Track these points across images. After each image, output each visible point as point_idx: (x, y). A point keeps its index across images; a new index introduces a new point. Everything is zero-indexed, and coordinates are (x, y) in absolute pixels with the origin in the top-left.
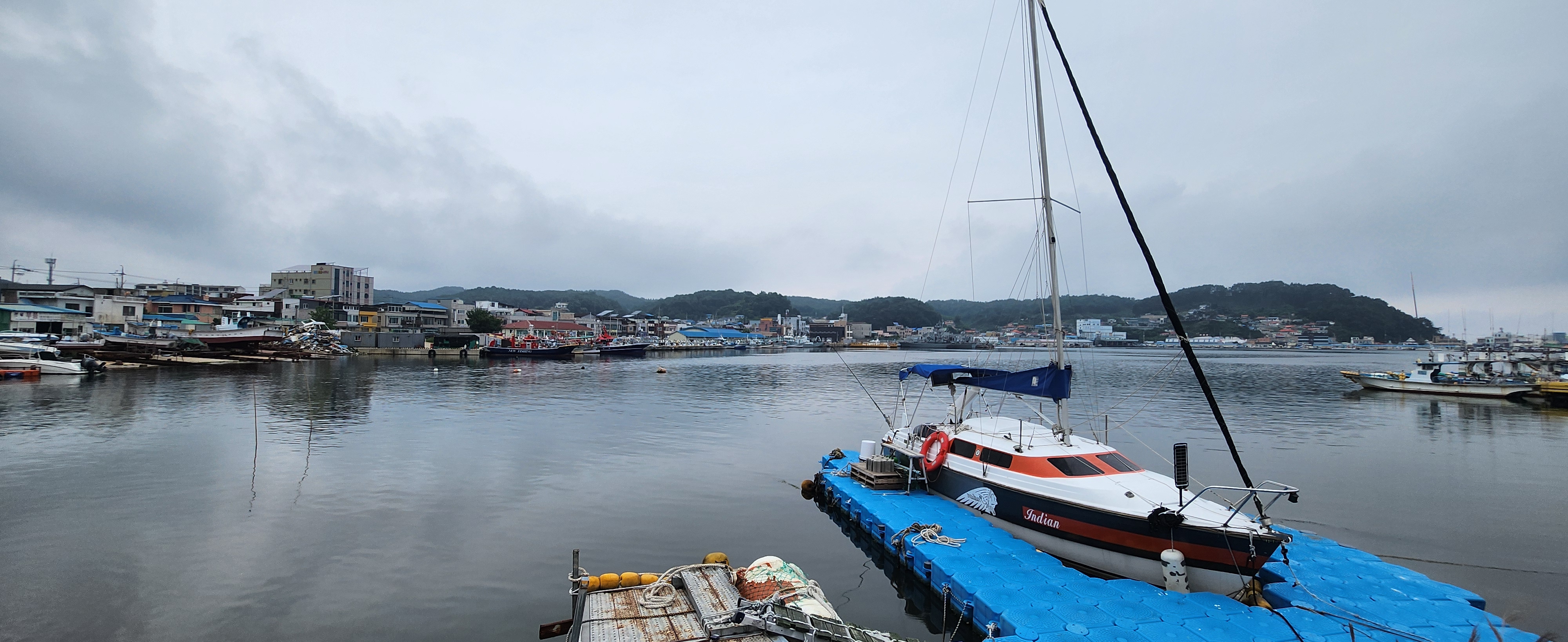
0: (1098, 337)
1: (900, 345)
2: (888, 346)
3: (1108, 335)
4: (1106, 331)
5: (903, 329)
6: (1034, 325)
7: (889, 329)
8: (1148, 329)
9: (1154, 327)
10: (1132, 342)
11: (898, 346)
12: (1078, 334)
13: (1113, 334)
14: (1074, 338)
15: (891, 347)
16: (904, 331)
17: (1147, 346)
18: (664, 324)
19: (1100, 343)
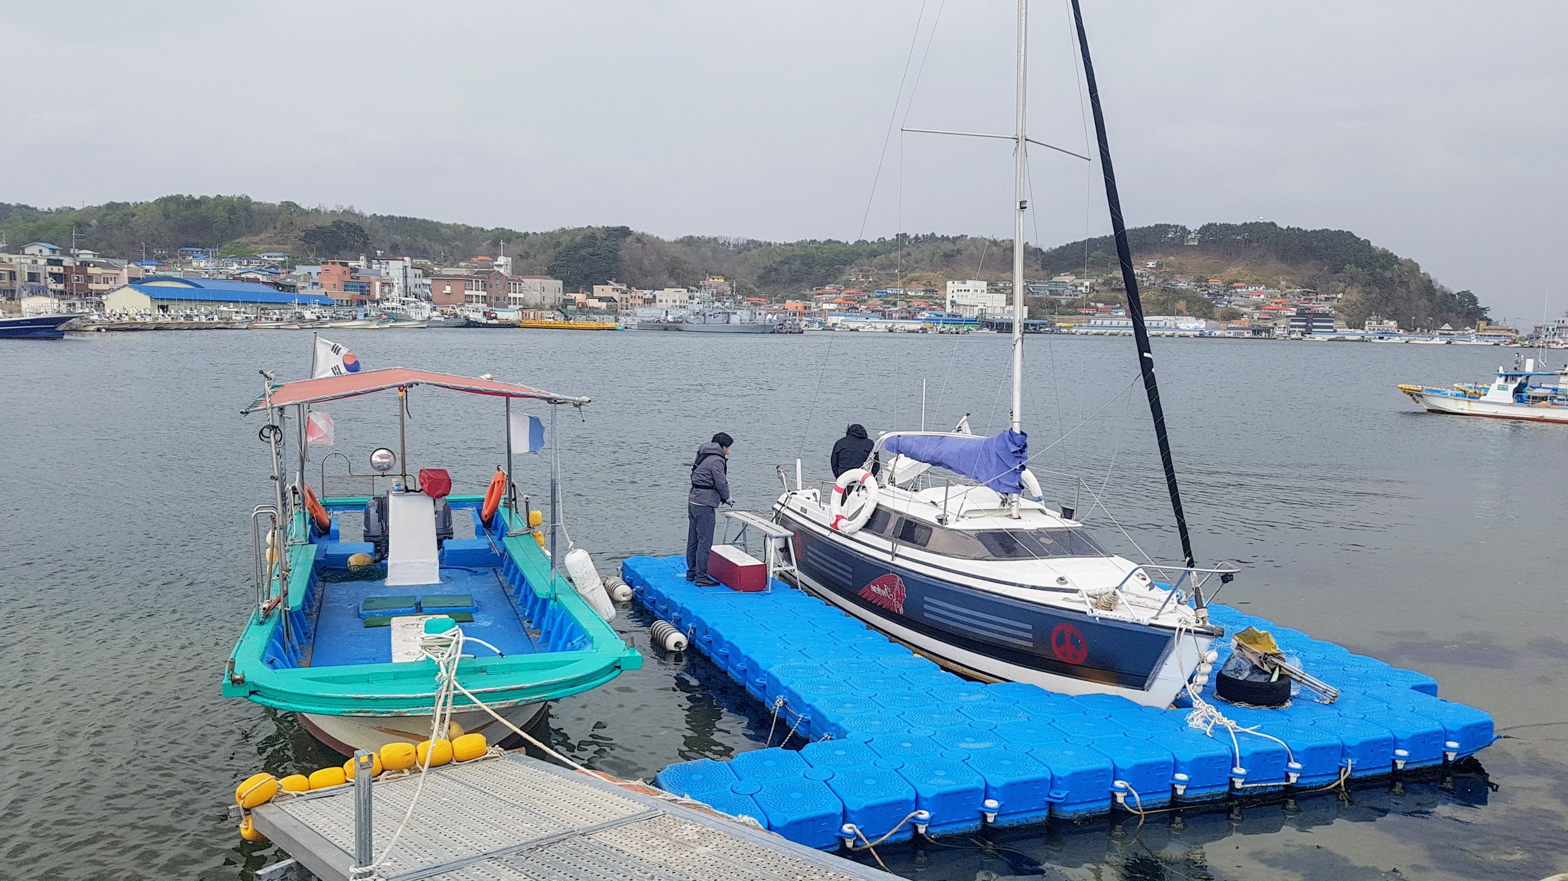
0: (982, 314)
3: (998, 310)
4: (994, 304)
5: (625, 294)
7: (598, 290)
9: (1073, 296)
10: (1038, 324)
12: (949, 309)
13: (1007, 308)
14: (941, 316)
16: (628, 296)
17: (1059, 332)
18: (89, 269)
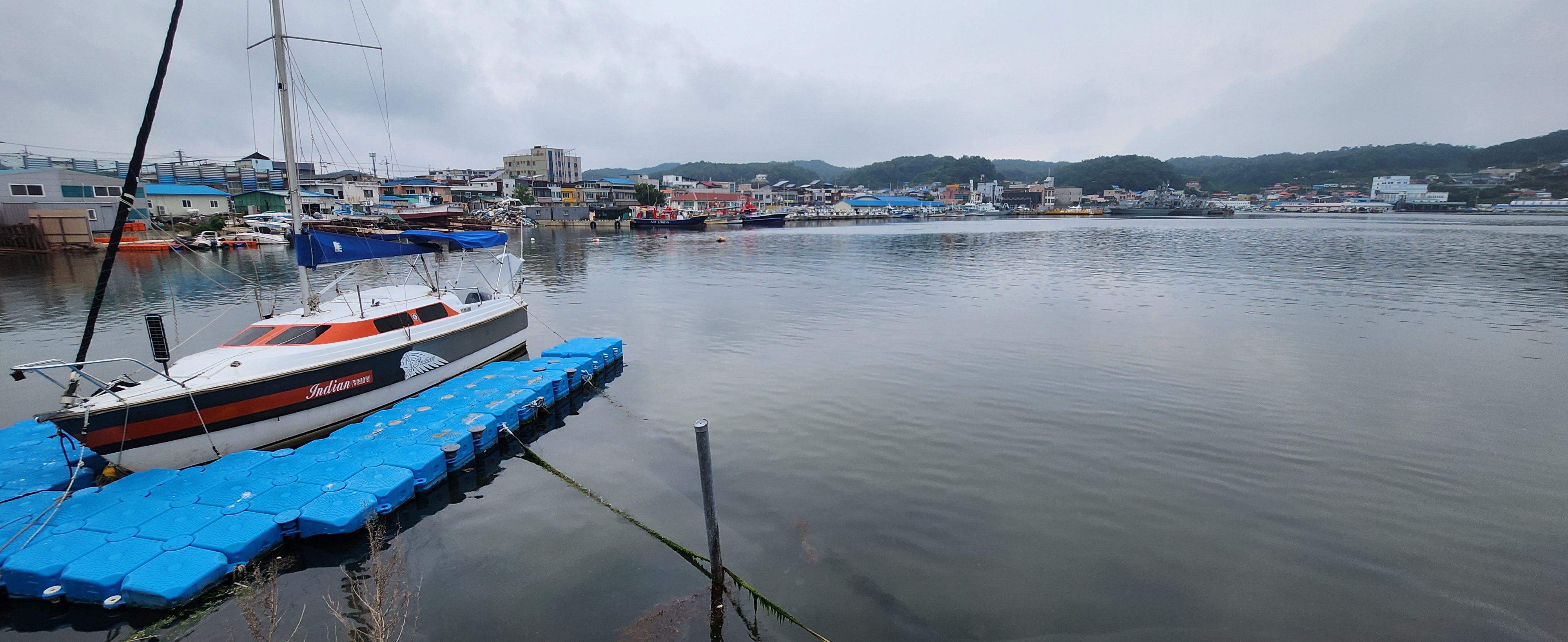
0: (1402, 199)
1: (1110, 211)
2: (1091, 213)
3: (1419, 196)
4: (1417, 192)
5: (1124, 193)
6: (1312, 186)
8: (1486, 187)
9: (1496, 184)
10: (1456, 205)
11: (1108, 213)
12: (1373, 196)
13: (1429, 194)
14: (1365, 201)
15: (1095, 214)
16: (1125, 195)
17: (1479, 211)
18: (841, 194)
19: (1403, 207)
